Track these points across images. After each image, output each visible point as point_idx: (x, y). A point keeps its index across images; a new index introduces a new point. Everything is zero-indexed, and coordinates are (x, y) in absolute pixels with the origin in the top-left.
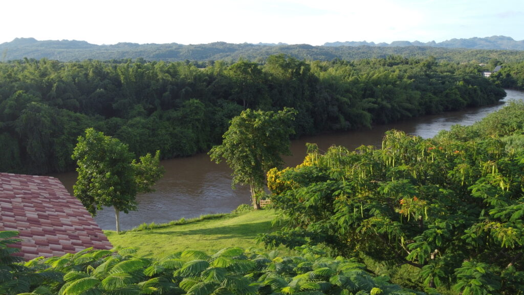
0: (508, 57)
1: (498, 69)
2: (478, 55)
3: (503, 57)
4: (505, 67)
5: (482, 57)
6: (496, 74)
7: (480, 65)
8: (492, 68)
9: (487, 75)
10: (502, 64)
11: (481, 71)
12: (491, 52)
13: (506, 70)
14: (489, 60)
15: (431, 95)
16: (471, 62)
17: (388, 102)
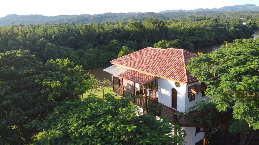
0: (253, 14)
1: (249, 20)
2: (239, 14)
3: (251, 15)
4: (253, 19)
5: (240, 15)
6: (248, 23)
7: (240, 19)
8: (246, 20)
9: (244, 24)
10: (251, 18)
11: (241, 22)
12: (245, 12)
13: (253, 21)
14: (244, 16)
15: (219, 34)
16: (236, 18)
17: (200, 38)
